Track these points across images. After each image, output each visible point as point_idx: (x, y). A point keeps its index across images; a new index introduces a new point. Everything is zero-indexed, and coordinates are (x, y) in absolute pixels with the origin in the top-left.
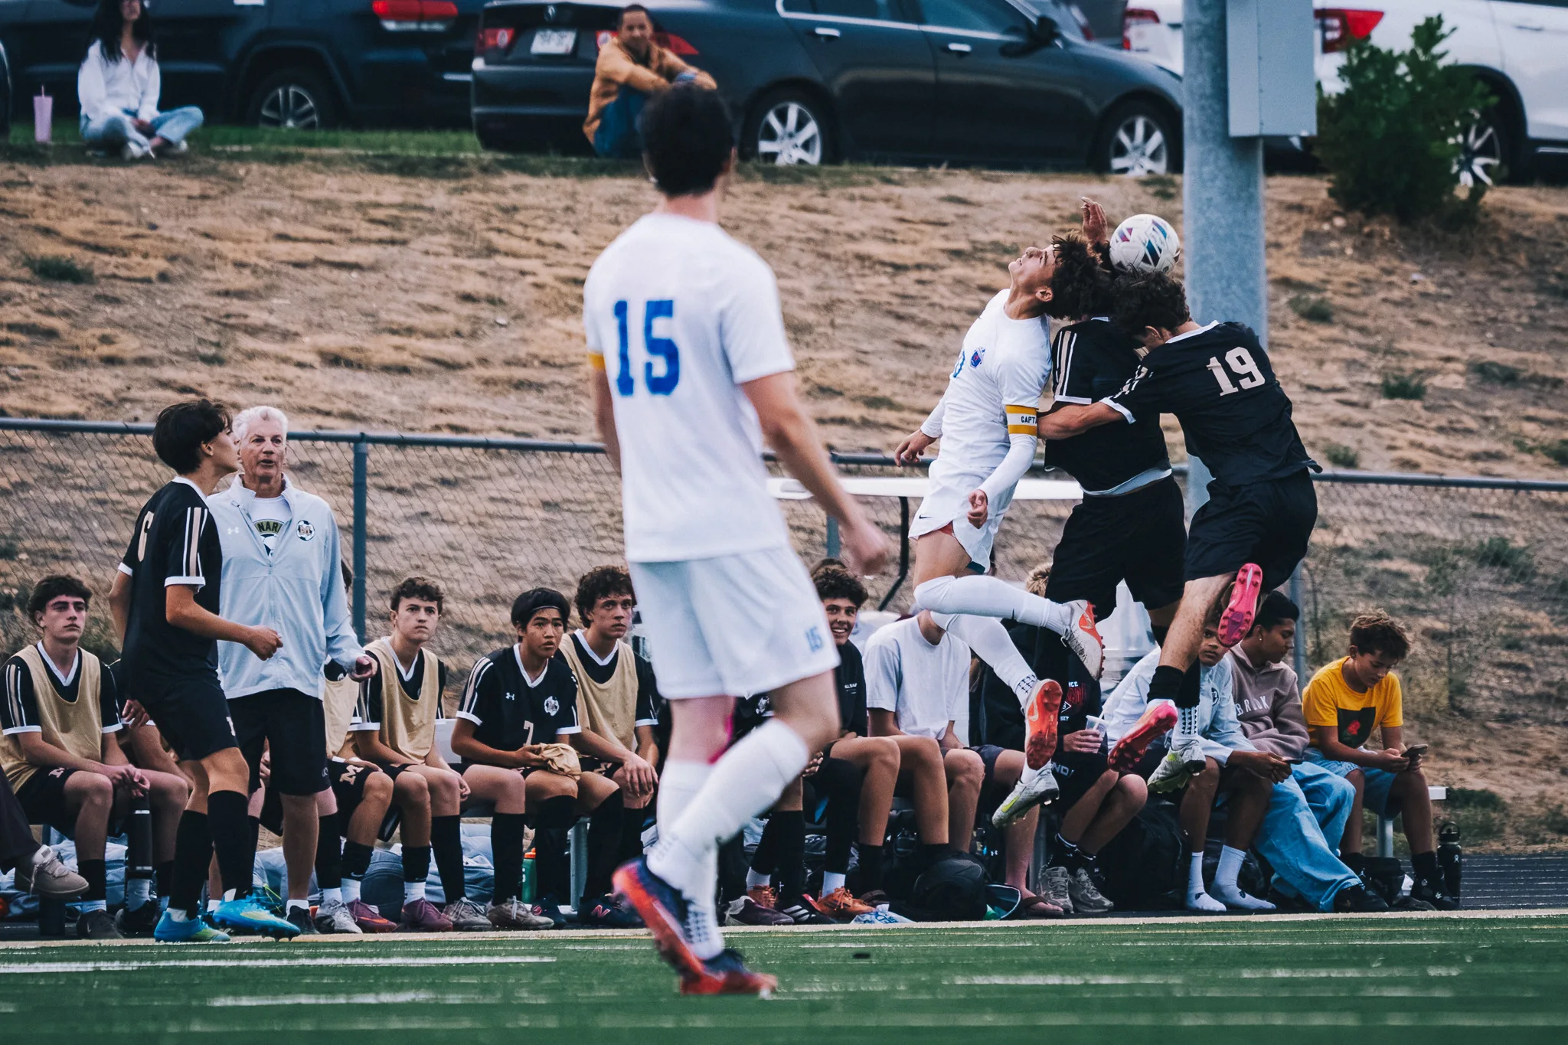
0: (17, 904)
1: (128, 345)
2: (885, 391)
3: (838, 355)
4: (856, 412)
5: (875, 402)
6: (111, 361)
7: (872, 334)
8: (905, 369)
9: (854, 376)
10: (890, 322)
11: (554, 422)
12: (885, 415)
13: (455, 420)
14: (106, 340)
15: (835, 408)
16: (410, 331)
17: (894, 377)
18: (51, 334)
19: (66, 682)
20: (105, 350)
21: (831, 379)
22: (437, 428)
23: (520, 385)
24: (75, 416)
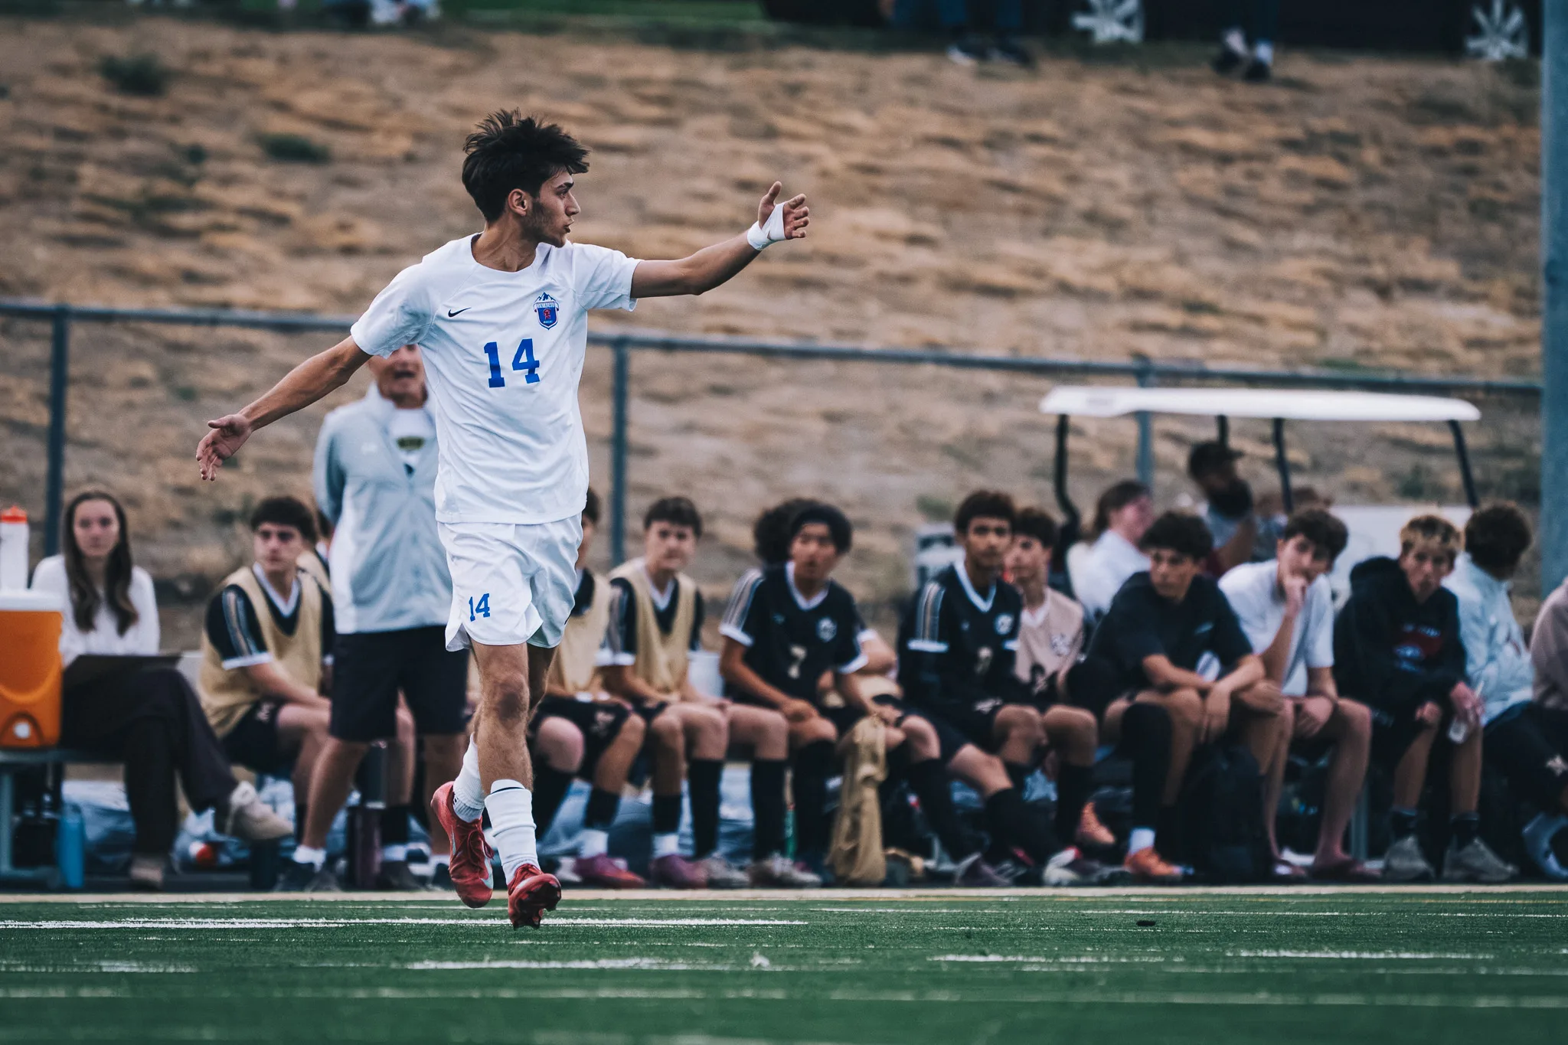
0: (228, 853)
1: (368, 232)
2: (1209, 294)
3: (1154, 254)
4: (1174, 318)
5: (1196, 307)
6: (349, 251)
7: (1195, 230)
8: (1231, 270)
9: (1175, 278)
10: (1213, 219)
11: (840, 324)
12: (1208, 322)
13: (732, 320)
14: (344, 227)
15: (1152, 313)
16: (679, 221)
17: (1217, 280)
18: (281, 221)
19: (286, 609)
20: (344, 239)
21: (1149, 280)
22: (708, 329)
23: (802, 284)
24: (308, 311)
